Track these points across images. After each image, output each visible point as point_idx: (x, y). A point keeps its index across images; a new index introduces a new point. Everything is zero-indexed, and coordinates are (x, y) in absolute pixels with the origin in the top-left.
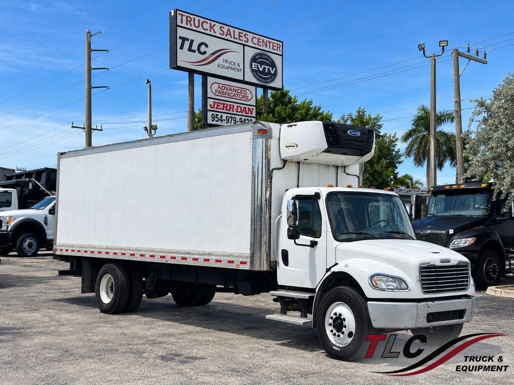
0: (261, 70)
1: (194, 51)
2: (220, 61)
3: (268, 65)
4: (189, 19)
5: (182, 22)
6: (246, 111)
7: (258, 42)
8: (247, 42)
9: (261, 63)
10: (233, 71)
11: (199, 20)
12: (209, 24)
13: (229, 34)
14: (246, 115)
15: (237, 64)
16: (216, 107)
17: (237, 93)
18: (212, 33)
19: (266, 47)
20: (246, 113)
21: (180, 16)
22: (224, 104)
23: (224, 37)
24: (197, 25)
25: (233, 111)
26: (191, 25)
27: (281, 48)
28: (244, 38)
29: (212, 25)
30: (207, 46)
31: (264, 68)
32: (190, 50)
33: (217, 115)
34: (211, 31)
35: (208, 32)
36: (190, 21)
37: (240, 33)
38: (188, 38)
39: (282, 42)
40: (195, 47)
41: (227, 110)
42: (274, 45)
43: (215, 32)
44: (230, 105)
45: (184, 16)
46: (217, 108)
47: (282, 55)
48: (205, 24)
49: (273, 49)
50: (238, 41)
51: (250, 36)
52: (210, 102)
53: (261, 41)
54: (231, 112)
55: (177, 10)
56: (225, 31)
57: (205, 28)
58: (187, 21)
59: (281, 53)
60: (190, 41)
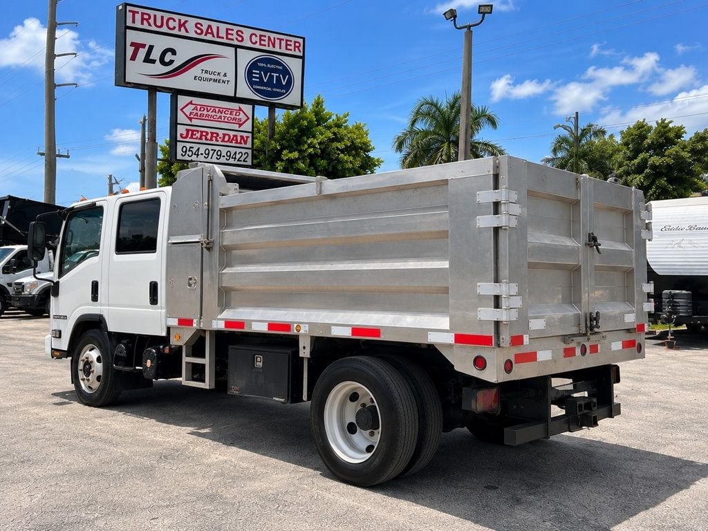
0: (265, 81)
1: (153, 62)
2: (196, 70)
4: (146, 17)
5: (134, 22)
6: (237, 140)
7: (261, 40)
8: (242, 41)
9: (266, 71)
10: (216, 84)
11: (162, 17)
12: (177, 21)
13: (209, 33)
14: (237, 145)
15: (222, 74)
16: (190, 136)
17: (223, 115)
18: (183, 33)
19: (274, 46)
20: (237, 142)
21: (131, 14)
22: (202, 132)
23: (202, 36)
24: (159, 23)
25: (217, 140)
26: (150, 25)
27: (301, 48)
28: (235, 36)
29: (182, 22)
30: (174, 52)
31: (271, 77)
32: (147, 60)
33: (191, 147)
34: (180, 30)
35: (176, 32)
36: (147, 20)
37: (227, 30)
39: (304, 39)
41: (206, 139)
42: (288, 43)
43: (187, 31)
44: (212, 133)
45: (138, 13)
46: (192, 138)
47: (303, 58)
48: (171, 22)
49: (287, 49)
50: (224, 41)
51: (247, 33)
52: (181, 130)
53: (267, 39)
54: (214, 142)
55: (126, 5)
56: (204, 28)
57: (171, 26)
58: (143, 19)
59: (301, 54)
60: (147, 47)
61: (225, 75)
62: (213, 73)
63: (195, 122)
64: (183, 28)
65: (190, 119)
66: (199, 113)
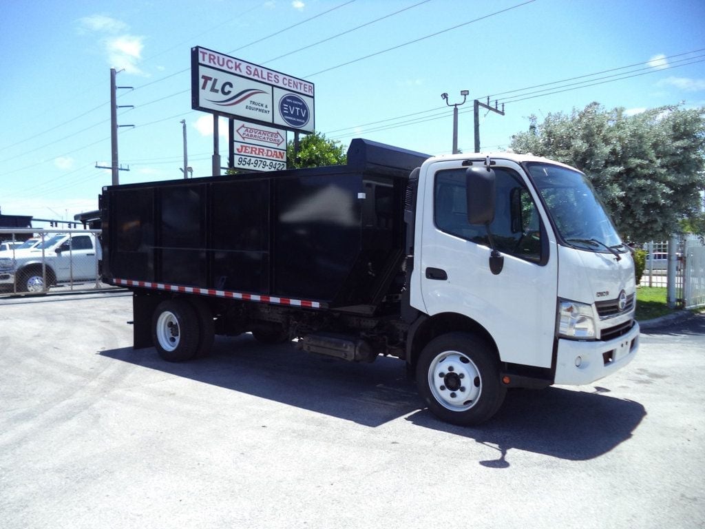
0: (292, 113)
1: (217, 91)
2: (247, 102)
3: (298, 106)
4: (212, 57)
5: (204, 60)
6: (277, 155)
7: (289, 83)
8: (277, 82)
9: (292, 105)
10: (261, 113)
11: (223, 59)
12: (234, 64)
13: (256, 74)
14: (277, 159)
15: (264, 106)
16: (244, 150)
17: (266, 136)
18: (238, 72)
19: (297, 88)
20: (277, 157)
21: (202, 54)
22: (252, 148)
23: (251, 76)
24: (221, 63)
25: (263, 155)
26: (215, 63)
27: (312, 91)
28: (273, 79)
29: (237, 64)
30: (231, 85)
31: (295, 110)
32: (213, 90)
33: (244, 159)
34: (236, 70)
35: (233, 71)
36: (213, 60)
37: (268, 73)
38: (211, 77)
39: (313, 84)
40: (218, 86)
41: (255, 153)
42: (305, 86)
43: (241, 71)
44: (259, 149)
45: (206, 54)
46: (245, 152)
47: (313, 97)
48: (230, 63)
49: (304, 90)
50: (266, 81)
51: (281, 77)
52: (237, 146)
53: (293, 82)
54: (261, 156)
55: (199, 47)
56: (253, 70)
57: (230, 66)
58: (210, 59)
59: (312, 95)
60: (213, 80)
61: (266, 107)
62: (258, 104)
63: (247, 140)
64: (238, 69)
65: (243, 138)
66: (250, 134)
